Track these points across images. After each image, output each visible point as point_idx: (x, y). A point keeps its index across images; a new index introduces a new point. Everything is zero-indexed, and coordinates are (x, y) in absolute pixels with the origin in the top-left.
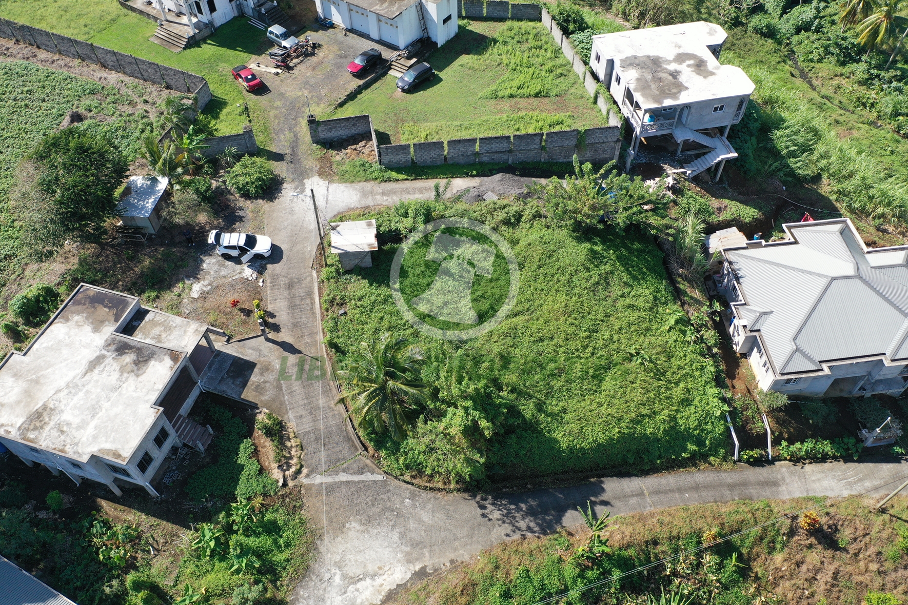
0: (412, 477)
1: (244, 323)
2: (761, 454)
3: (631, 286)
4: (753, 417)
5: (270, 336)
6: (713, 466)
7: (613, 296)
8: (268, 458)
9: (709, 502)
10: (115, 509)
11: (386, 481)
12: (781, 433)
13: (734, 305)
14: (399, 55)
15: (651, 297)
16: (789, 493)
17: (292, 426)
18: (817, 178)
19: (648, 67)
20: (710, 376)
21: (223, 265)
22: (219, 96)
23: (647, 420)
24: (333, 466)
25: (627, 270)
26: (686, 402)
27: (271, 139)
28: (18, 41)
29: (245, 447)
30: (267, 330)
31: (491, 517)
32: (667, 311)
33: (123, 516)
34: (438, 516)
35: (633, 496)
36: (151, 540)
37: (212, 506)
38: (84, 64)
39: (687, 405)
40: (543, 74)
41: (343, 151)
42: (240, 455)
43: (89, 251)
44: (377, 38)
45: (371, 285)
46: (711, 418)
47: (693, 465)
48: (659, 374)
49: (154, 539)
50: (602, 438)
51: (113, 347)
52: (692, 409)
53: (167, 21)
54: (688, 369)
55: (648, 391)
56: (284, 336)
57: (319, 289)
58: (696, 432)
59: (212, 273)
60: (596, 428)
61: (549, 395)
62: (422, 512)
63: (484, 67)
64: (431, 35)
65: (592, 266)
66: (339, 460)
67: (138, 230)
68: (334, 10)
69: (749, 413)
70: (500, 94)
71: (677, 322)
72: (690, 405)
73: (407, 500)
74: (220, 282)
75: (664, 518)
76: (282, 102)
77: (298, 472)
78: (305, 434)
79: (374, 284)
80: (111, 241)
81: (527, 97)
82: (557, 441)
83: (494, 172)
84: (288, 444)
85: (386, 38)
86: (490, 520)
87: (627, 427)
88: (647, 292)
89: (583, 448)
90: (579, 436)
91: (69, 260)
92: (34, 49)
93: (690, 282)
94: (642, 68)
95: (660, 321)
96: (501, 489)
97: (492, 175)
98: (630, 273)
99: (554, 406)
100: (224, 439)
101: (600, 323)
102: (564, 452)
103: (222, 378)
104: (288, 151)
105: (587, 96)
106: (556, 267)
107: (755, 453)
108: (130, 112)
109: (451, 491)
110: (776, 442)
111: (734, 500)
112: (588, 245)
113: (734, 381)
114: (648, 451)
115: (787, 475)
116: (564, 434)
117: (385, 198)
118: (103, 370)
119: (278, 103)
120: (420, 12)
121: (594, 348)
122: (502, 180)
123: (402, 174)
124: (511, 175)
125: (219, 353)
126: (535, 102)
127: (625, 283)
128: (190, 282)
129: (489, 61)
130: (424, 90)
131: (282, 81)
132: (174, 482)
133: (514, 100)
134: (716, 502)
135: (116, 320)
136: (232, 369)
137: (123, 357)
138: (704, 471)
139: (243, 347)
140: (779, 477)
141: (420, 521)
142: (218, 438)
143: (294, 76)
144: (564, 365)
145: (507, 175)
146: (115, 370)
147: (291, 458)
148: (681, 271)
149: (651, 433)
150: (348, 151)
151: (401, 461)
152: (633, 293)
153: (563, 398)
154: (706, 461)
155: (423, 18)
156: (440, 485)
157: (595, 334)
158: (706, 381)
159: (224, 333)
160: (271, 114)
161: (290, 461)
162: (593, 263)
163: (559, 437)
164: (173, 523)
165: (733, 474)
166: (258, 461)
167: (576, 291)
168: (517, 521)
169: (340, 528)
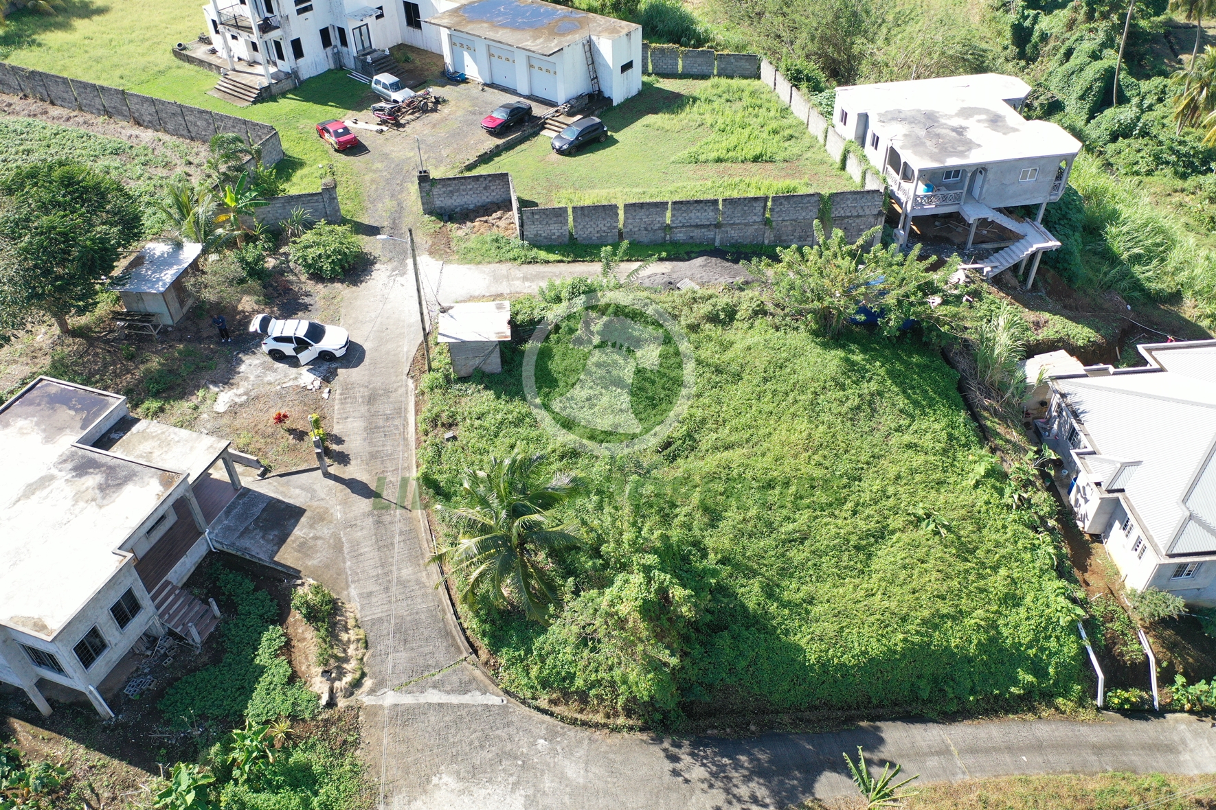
0: (551, 701)
1: (292, 449)
2: (1141, 697)
3: (912, 416)
4: (1124, 634)
5: (331, 470)
6: (1063, 713)
7: (883, 429)
8: (306, 658)
9: (1064, 772)
10: (35, 737)
11: (506, 706)
12: (1171, 664)
13: (1078, 454)
14: (557, 111)
15: (944, 435)
16: (1198, 766)
17: (353, 607)
18: (1176, 297)
19: (919, 122)
20: (1048, 561)
21: (271, 369)
22: (295, 156)
23: (949, 623)
24: (416, 678)
25: (904, 392)
26: (1012, 600)
27: (364, 209)
28: (26, 96)
29: (270, 638)
30: (328, 461)
31: (687, 776)
32: (971, 458)
33: (46, 749)
34: (593, 770)
35: (932, 754)
36: (87, 793)
37: (200, 735)
38: (112, 121)
39: (1014, 606)
40: (765, 135)
41: (469, 224)
42: (260, 651)
43: (70, 349)
44: (526, 93)
45: (498, 397)
46: (1054, 629)
47: (1029, 710)
48: (965, 551)
49: (93, 790)
50: (875, 649)
51: (69, 466)
52: (1022, 610)
53: (234, 70)
54: (1010, 548)
55: (948, 577)
56: (354, 471)
57: (417, 404)
58: (1032, 652)
59: (252, 378)
60: (866, 630)
61: (784, 572)
62: (567, 762)
63: (678, 127)
64: (603, 89)
65: (848, 382)
66: (428, 667)
67: (147, 317)
68: (467, 58)
69: (1116, 626)
70: (702, 158)
71: (989, 474)
72: (1019, 605)
73: (541, 741)
74: (263, 390)
75: (989, 794)
76: (385, 164)
77: (357, 684)
78: (373, 622)
79: (503, 396)
80: (106, 335)
81: (742, 162)
82: (800, 650)
83: (693, 255)
84: (344, 637)
85: (539, 93)
86: (687, 781)
87: (918, 632)
88: (937, 426)
89: (844, 665)
90: (836, 643)
91: (36, 361)
92: (47, 106)
93: (1003, 419)
94: (910, 123)
95: (959, 471)
96: (704, 730)
97: (689, 259)
98: (908, 397)
99: (793, 591)
100: (236, 625)
101: (865, 467)
102: (813, 670)
103: (246, 528)
104: (386, 224)
105: (830, 162)
106: (792, 381)
107: (1134, 694)
108: (164, 175)
109: (616, 729)
110: (1166, 678)
111: (1105, 771)
112: (841, 353)
113: (1086, 575)
114: (953, 680)
115: (1188, 736)
116: (812, 639)
117: (527, 284)
118: (47, 497)
119: (379, 165)
120: (588, 54)
121: (857, 504)
122: (705, 266)
123: (554, 253)
124: (719, 260)
125: (247, 491)
126: (755, 167)
127: (901, 411)
128: (216, 389)
129: (686, 121)
130: (592, 151)
131: (387, 139)
132: (142, 694)
133: (723, 164)
134: (1075, 772)
135: (83, 427)
136: (264, 516)
137: (84, 479)
138: (1048, 721)
139: (287, 484)
140: (1176, 738)
141: (562, 778)
142: (226, 623)
143: (405, 134)
144: (809, 527)
145: (714, 259)
146: (65, 498)
147: (346, 660)
148: (986, 402)
149: (957, 647)
150: (476, 224)
151: (534, 672)
152: (914, 427)
153: (808, 579)
154: (1050, 704)
155: (593, 63)
156: (599, 718)
157: (857, 483)
158: (1041, 570)
159: (258, 461)
160: (367, 178)
161: (345, 666)
162: (849, 377)
163: (803, 642)
164: (130, 763)
165: (1099, 729)
166: (290, 662)
167: (825, 417)
168: (736, 786)
169: (423, 784)
